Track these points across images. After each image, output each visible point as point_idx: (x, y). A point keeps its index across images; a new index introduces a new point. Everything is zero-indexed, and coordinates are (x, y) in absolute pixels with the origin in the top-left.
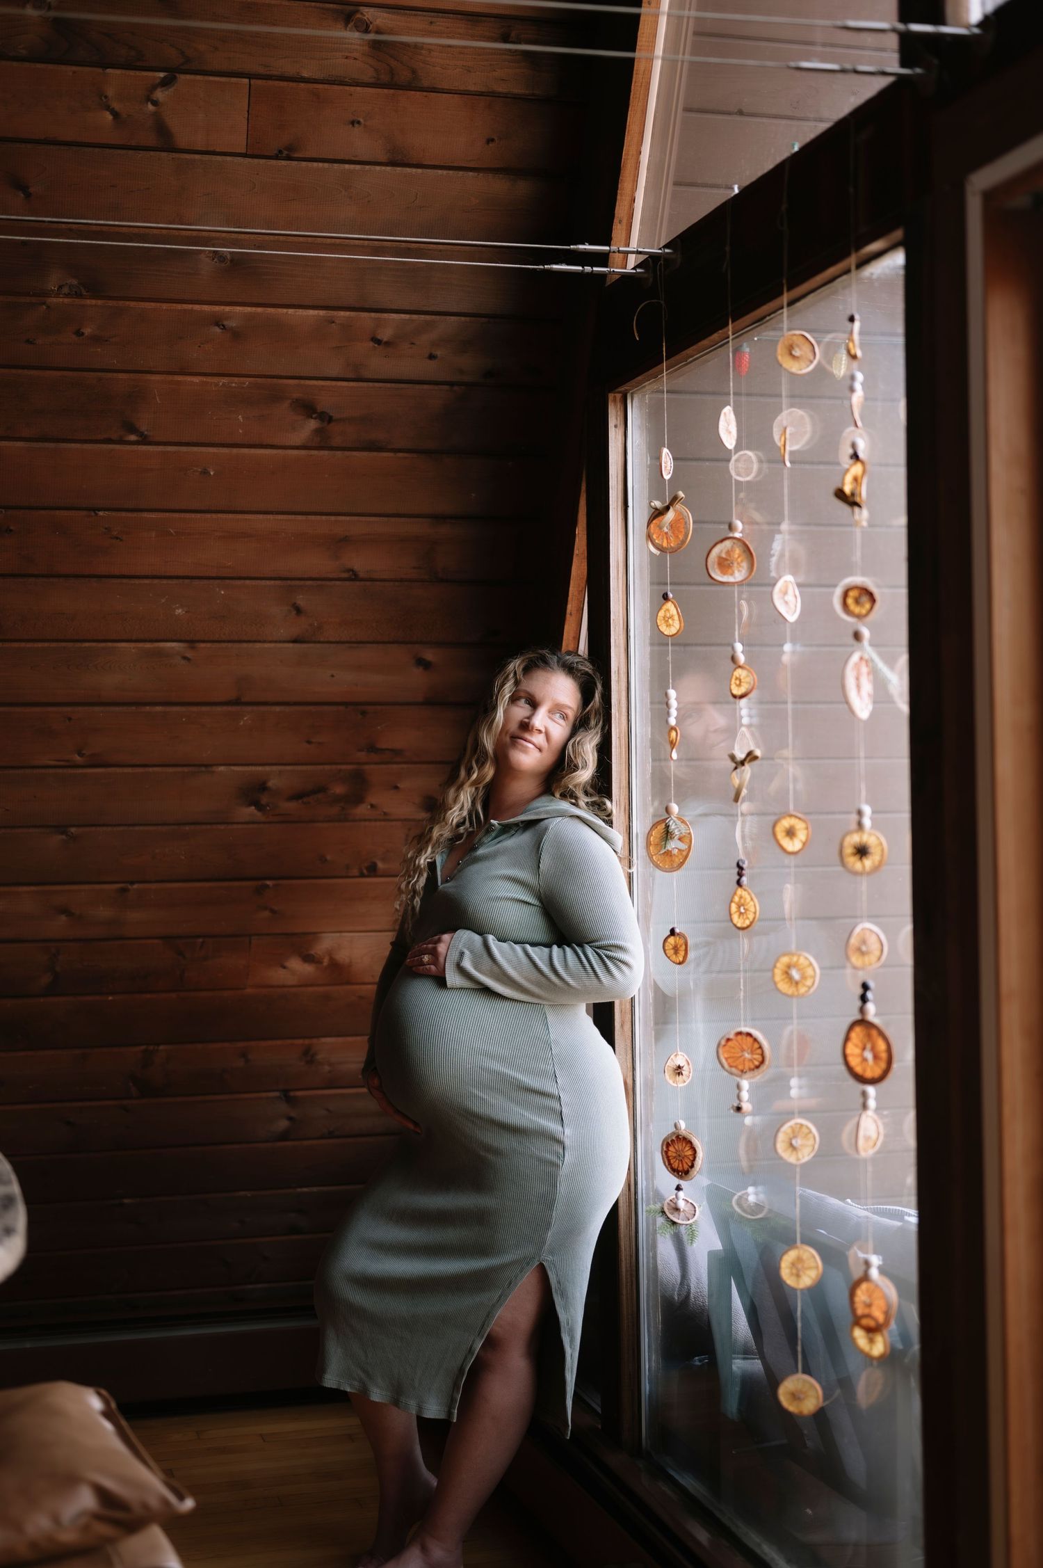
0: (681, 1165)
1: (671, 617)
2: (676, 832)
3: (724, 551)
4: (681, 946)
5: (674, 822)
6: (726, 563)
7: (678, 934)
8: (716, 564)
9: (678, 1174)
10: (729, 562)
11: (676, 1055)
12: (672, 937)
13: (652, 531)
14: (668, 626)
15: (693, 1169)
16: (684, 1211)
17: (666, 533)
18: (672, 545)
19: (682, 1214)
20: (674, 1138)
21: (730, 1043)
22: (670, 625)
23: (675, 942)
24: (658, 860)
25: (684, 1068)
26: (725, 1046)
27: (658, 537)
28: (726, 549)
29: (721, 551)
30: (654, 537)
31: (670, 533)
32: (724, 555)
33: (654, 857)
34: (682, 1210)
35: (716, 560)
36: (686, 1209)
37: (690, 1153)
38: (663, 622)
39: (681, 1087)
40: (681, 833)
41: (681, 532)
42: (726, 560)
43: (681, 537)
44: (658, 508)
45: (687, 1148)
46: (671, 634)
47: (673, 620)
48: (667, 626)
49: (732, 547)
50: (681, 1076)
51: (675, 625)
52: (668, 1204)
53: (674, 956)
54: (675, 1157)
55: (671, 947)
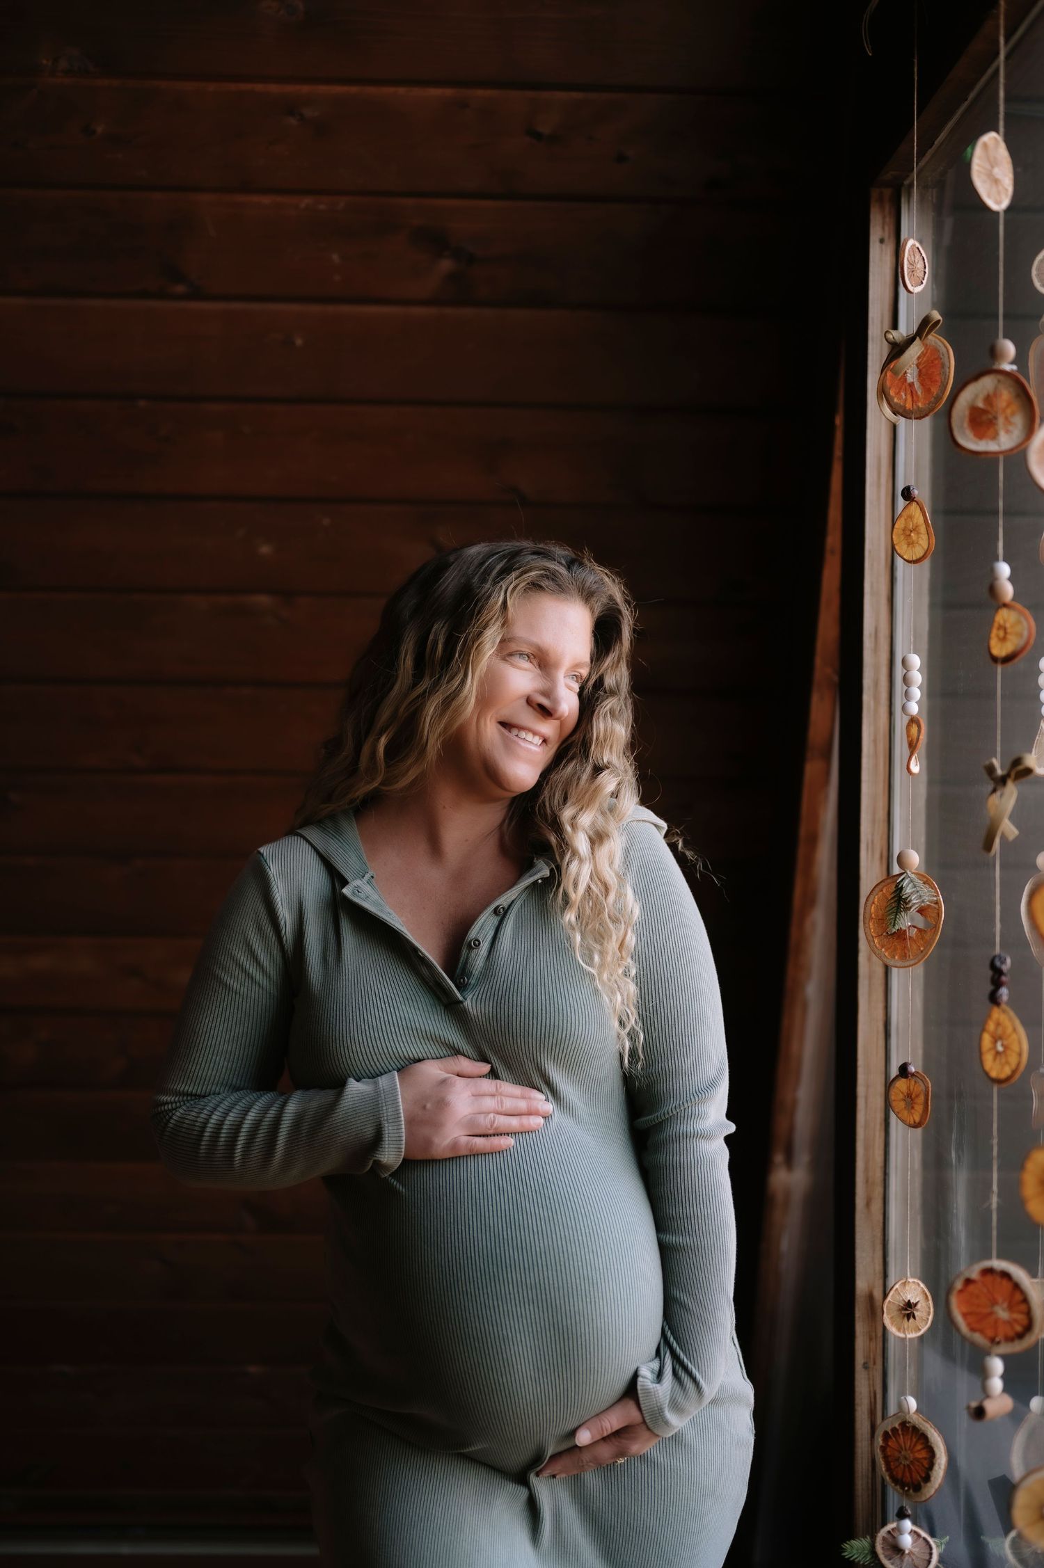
0: (908, 1474)
1: (915, 529)
2: (914, 900)
3: (981, 397)
4: (917, 1096)
5: (912, 881)
6: (984, 418)
7: (913, 1075)
8: (967, 419)
9: (903, 1488)
10: (990, 416)
11: (904, 1284)
12: (903, 1080)
13: (888, 383)
14: (911, 544)
15: (929, 1484)
16: (911, 1553)
17: (911, 385)
18: (920, 405)
19: (906, 1559)
20: (897, 1426)
21: (971, 1288)
22: (913, 543)
23: (909, 1088)
24: (883, 947)
25: (919, 1307)
26: (961, 1291)
27: (898, 393)
28: (985, 393)
29: (976, 396)
30: (892, 393)
31: (917, 385)
32: (980, 404)
33: (876, 941)
34: (907, 1552)
35: (967, 413)
36: (916, 1550)
37: (923, 1454)
38: (902, 537)
39: (910, 1339)
40: (923, 901)
41: (936, 381)
42: (984, 412)
43: (935, 391)
44: (898, 341)
45: (919, 1447)
46: (914, 558)
47: (918, 533)
48: (909, 545)
49: (996, 388)
50: (912, 1320)
51: (921, 542)
52: (884, 1539)
53: (906, 1113)
54: (898, 1459)
55: (901, 1096)
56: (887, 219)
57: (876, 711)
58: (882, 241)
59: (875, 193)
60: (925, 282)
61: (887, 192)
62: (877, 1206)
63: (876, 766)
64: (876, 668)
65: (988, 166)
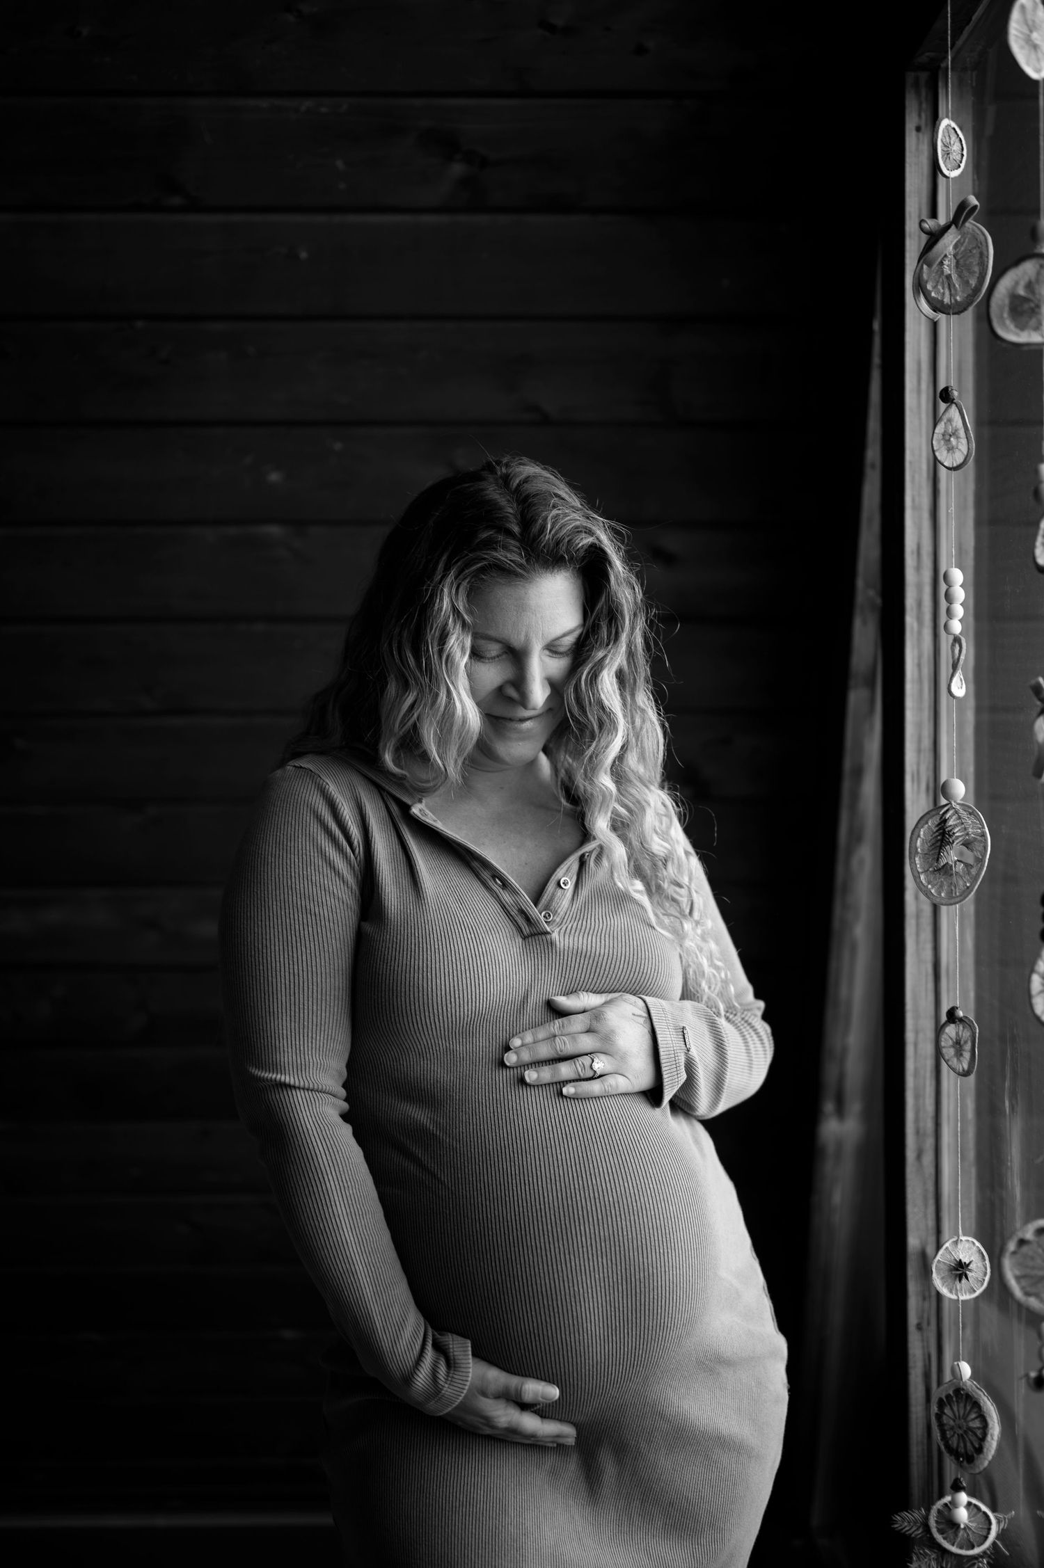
0: (962, 1445)
1: (955, 434)
2: (958, 832)
3: (1022, 283)
4: (966, 1042)
5: (956, 812)
6: (1026, 306)
7: (961, 1020)
8: (1007, 309)
9: (957, 1459)
10: (1032, 305)
11: (956, 1243)
12: (952, 1026)
13: (925, 276)
14: (950, 449)
15: (981, 1456)
16: (967, 1527)
17: (949, 277)
18: (958, 298)
19: (961, 1533)
20: (951, 1393)
21: (1025, 1249)
22: (953, 448)
23: (957, 1034)
24: (929, 883)
25: (971, 1267)
26: (1014, 1253)
27: (935, 287)
28: (1027, 279)
29: (1017, 283)
30: (929, 287)
31: (954, 277)
32: (1021, 291)
33: (922, 877)
34: (962, 1526)
35: (1007, 301)
36: (972, 1525)
37: (976, 1424)
38: (942, 442)
39: (962, 1301)
40: (968, 834)
41: (975, 272)
42: (1026, 300)
43: (973, 282)
44: (934, 231)
45: (973, 1416)
46: (955, 465)
47: (958, 438)
48: (948, 450)
49: (1038, 274)
50: (964, 1280)
51: (960, 447)
52: (939, 1511)
53: (955, 1060)
54: (952, 1428)
55: (950, 1043)
56: (924, 106)
57: (920, 633)
58: (918, 129)
59: (910, 77)
60: (963, 165)
61: (924, 76)
62: (928, 1158)
63: (921, 691)
64: (919, 587)
65: (1026, 30)
